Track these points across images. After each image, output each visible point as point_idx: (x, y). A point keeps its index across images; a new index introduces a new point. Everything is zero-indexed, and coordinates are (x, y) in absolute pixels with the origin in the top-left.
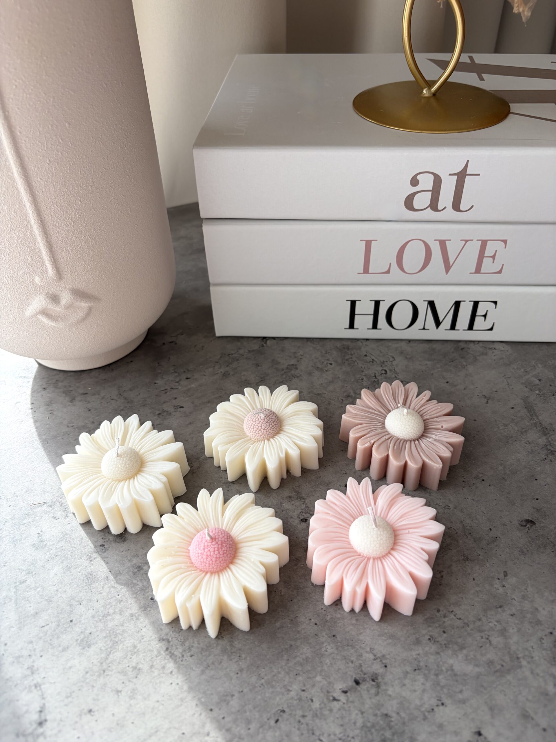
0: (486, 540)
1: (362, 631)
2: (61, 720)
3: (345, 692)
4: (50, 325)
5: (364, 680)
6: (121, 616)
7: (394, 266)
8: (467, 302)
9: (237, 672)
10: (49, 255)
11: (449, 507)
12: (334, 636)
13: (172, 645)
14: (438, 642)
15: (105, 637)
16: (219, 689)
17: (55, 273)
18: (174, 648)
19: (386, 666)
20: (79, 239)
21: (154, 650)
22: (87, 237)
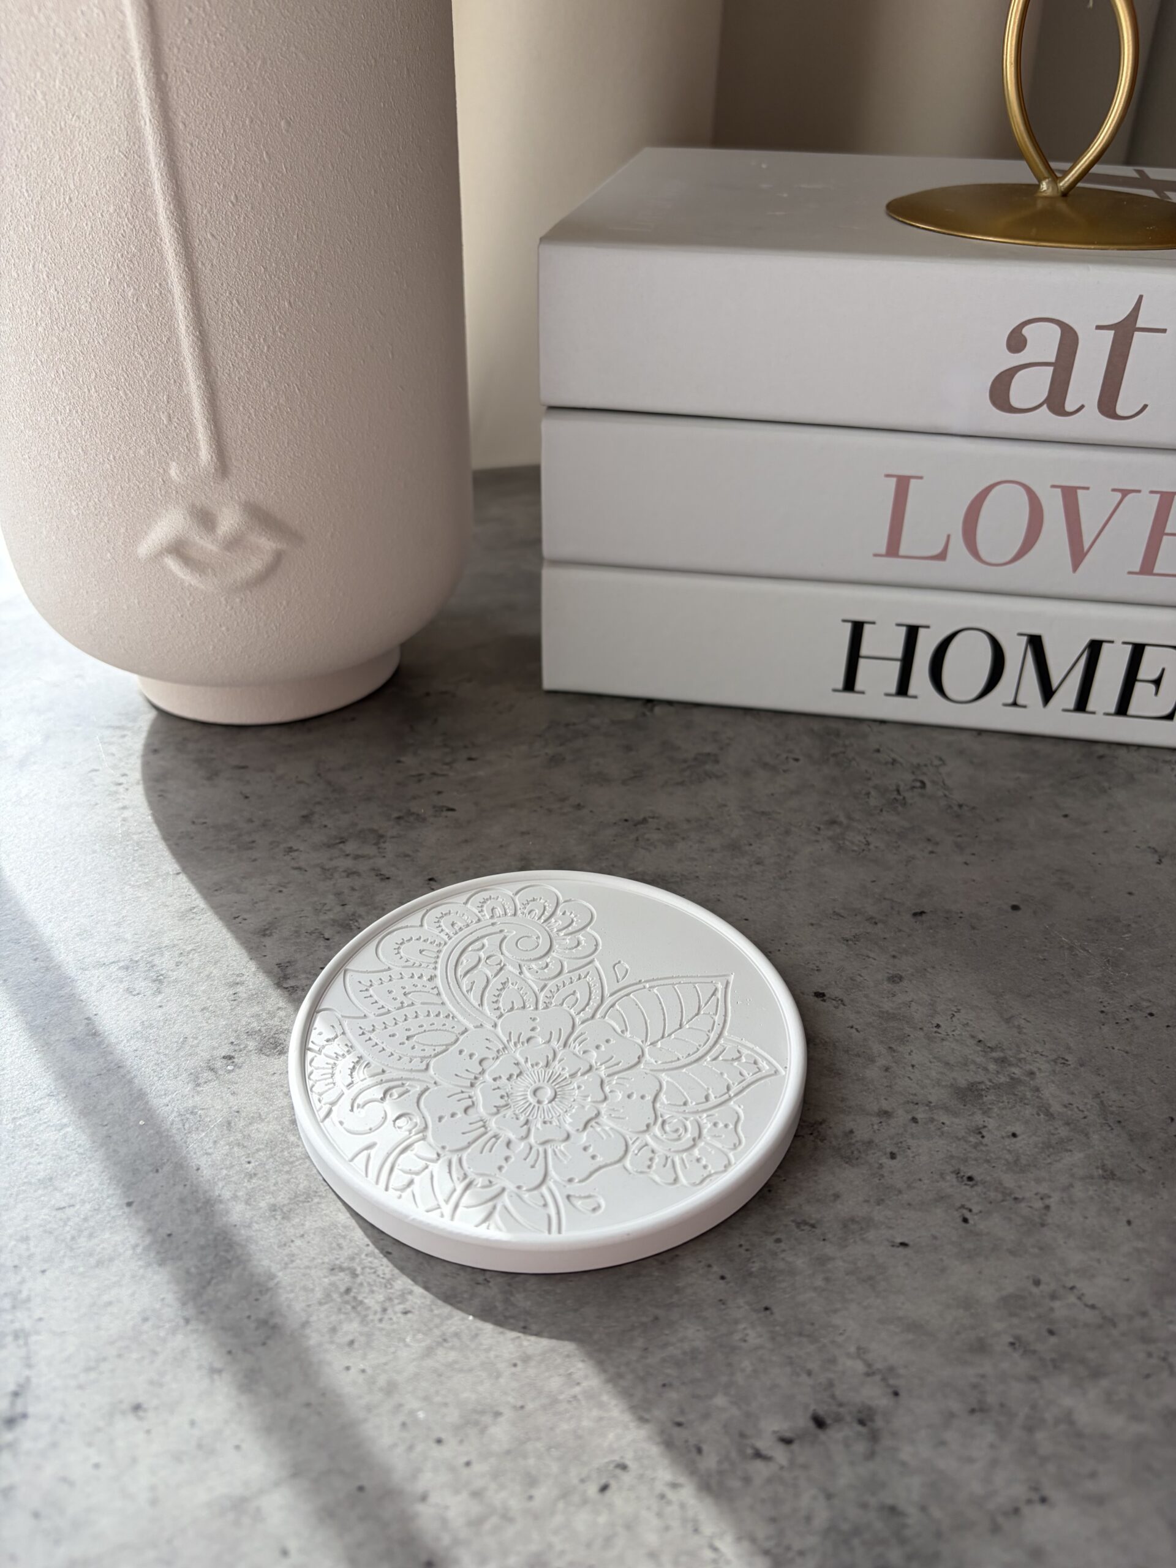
0: (1159, 1139)
1: (838, 1306)
2: (62, 1420)
3: (787, 1441)
4: (187, 584)
5: (838, 1419)
6: (248, 1207)
7: (958, 545)
8: (1118, 643)
9: (515, 1361)
10: (206, 413)
11: (1067, 1060)
12: (766, 1309)
13: (361, 1284)
14: (1034, 1352)
15: (202, 1248)
16: (465, 1395)
17: (214, 458)
18: (366, 1289)
19: (896, 1394)
20: (276, 389)
21: (317, 1289)
22: (294, 387)
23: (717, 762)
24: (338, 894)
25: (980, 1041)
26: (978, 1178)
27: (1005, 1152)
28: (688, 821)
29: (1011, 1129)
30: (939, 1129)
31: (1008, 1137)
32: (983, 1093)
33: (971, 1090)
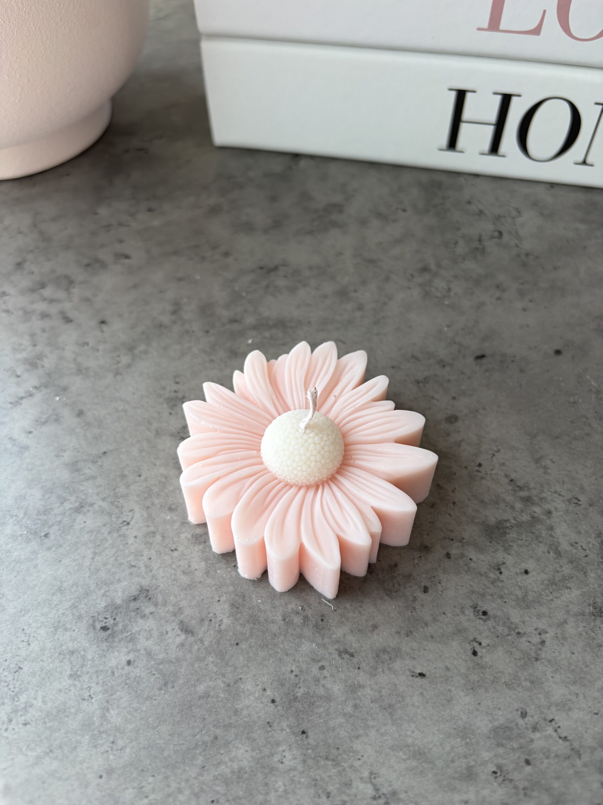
1: (362, 732)
9: (100, 773)
11: (579, 500)
12: (303, 732)
14: (511, 781)
23: (341, 212)
24: (32, 335)
25: (512, 480)
26: (490, 613)
27: (517, 588)
28: (311, 268)
29: (524, 566)
30: (467, 565)
31: (521, 573)
32: (507, 531)
33: (498, 528)
